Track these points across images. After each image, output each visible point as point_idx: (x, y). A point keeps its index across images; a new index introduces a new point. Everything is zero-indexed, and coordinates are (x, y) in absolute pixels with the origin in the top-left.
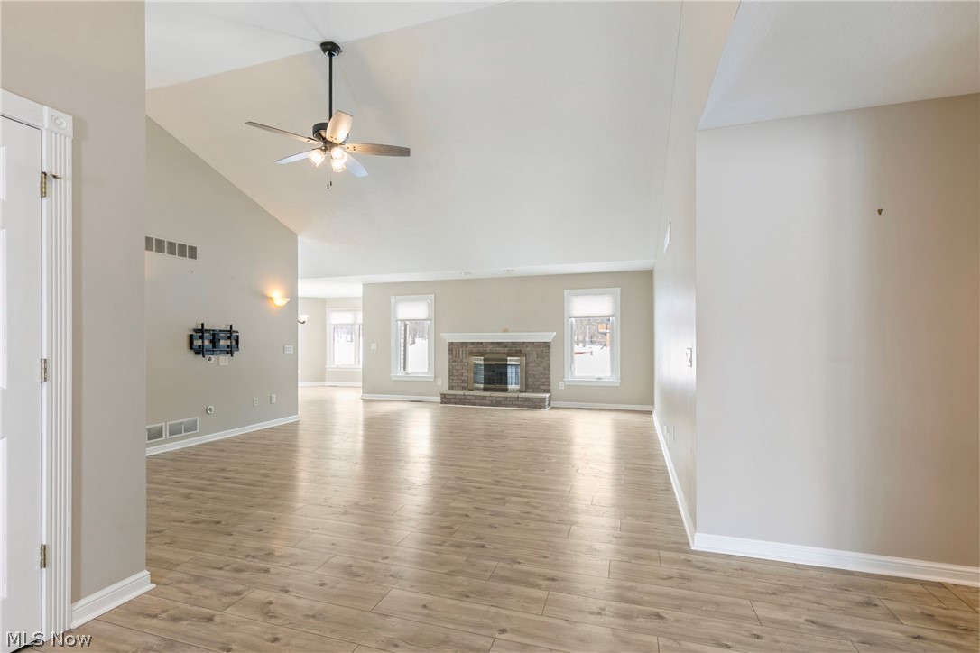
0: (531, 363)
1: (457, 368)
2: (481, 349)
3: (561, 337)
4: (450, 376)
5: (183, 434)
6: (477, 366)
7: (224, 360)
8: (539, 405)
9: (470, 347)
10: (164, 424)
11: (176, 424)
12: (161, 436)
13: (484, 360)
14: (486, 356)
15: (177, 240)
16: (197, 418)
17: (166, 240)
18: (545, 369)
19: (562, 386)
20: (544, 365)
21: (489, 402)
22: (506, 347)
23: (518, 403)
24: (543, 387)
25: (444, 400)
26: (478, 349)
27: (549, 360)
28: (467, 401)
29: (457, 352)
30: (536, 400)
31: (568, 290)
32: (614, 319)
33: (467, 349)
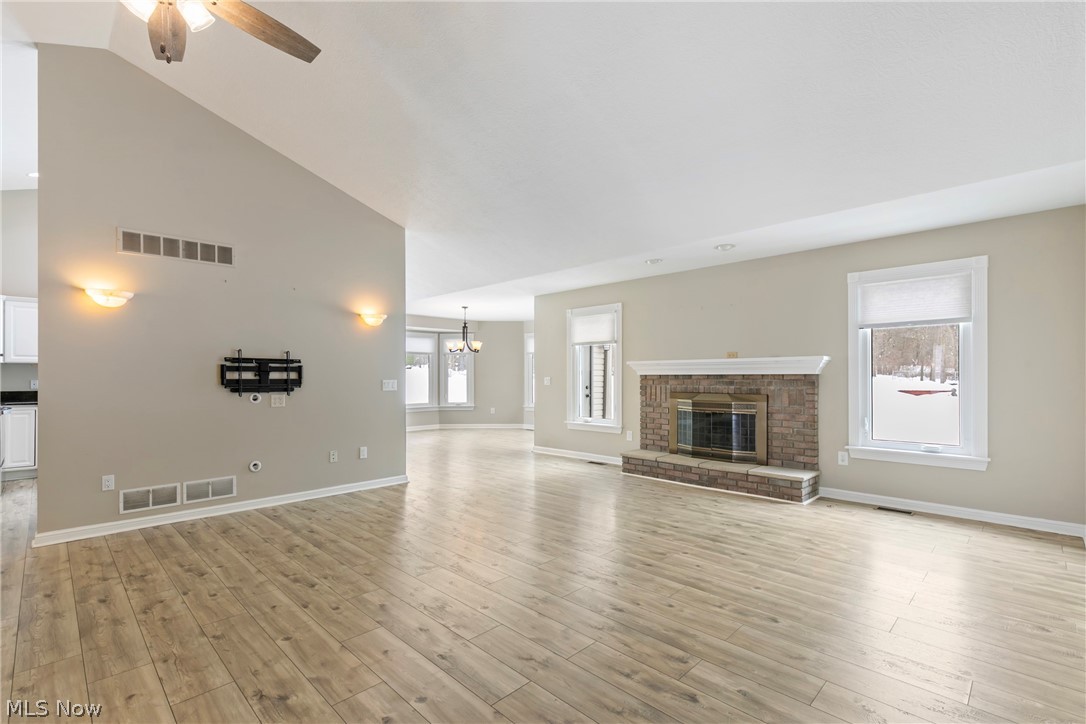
0: (779, 412)
1: (652, 415)
2: (690, 387)
3: (841, 365)
4: (642, 428)
5: (211, 498)
6: (681, 415)
7: (278, 399)
8: (788, 493)
9: (672, 382)
10: (178, 485)
11: (200, 485)
12: (175, 501)
13: (694, 405)
14: (698, 398)
15: (200, 238)
16: (234, 477)
17: (181, 239)
18: (804, 425)
19: (842, 459)
20: (803, 418)
21: (696, 478)
22: (731, 383)
23: (749, 485)
24: (801, 459)
25: (628, 466)
26: (684, 385)
27: (814, 408)
28: (662, 471)
29: (653, 391)
30: (781, 483)
31: (857, 274)
32: (970, 324)
33: (668, 387)
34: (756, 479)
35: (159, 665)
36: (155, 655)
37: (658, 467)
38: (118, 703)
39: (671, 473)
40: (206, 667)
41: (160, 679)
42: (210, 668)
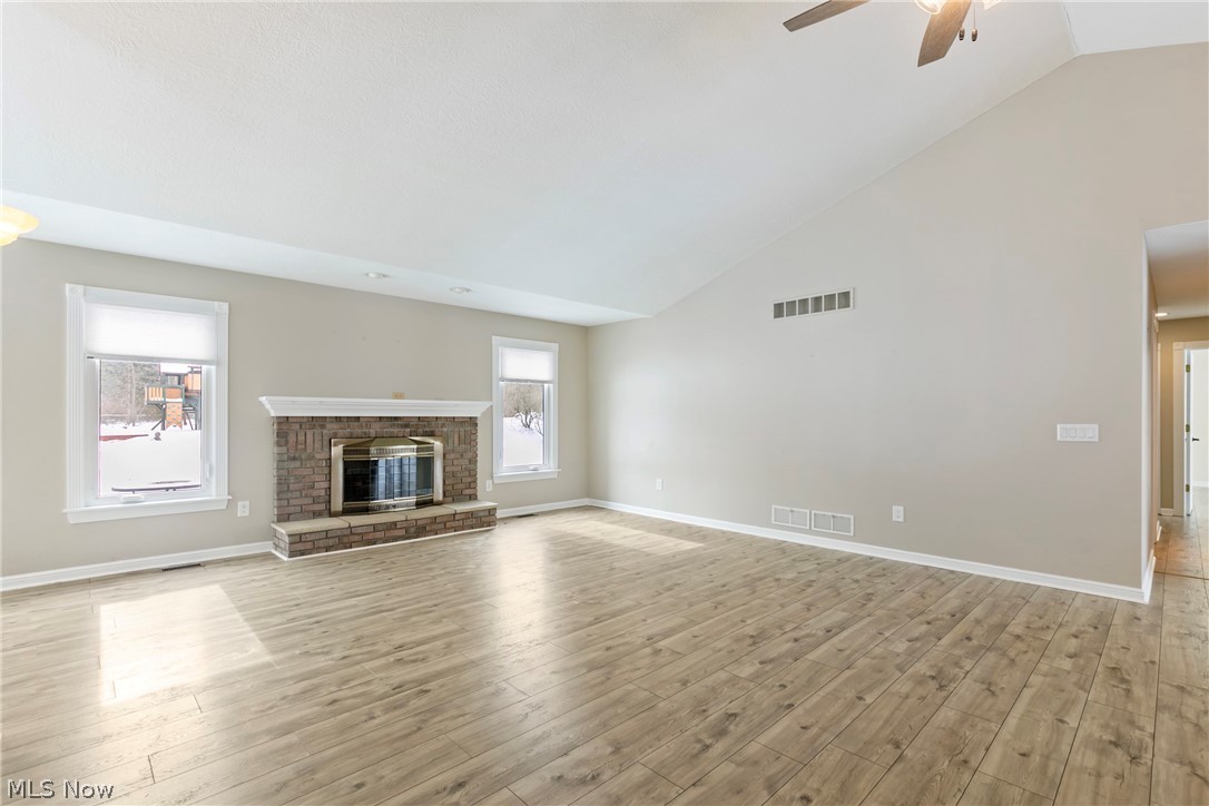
0: (451, 452)
1: (299, 472)
4: (279, 493)
8: (486, 521)
9: (331, 428)
18: (471, 461)
19: (490, 486)
20: (469, 455)
21: (402, 532)
22: (407, 426)
25: (300, 547)
26: (348, 429)
27: (475, 446)
28: (357, 538)
29: (301, 438)
30: (482, 514)
31: (499, 338)
32: (551, 385)
33: (325, 431)
34: (463, 516)
35: (974, 763)
36: (966, 776)
37: (352, 534)
38: (1038, 758)
39: (370, 536)
40: (943, 729)
41: (987, 749)
42: (943, 725)
